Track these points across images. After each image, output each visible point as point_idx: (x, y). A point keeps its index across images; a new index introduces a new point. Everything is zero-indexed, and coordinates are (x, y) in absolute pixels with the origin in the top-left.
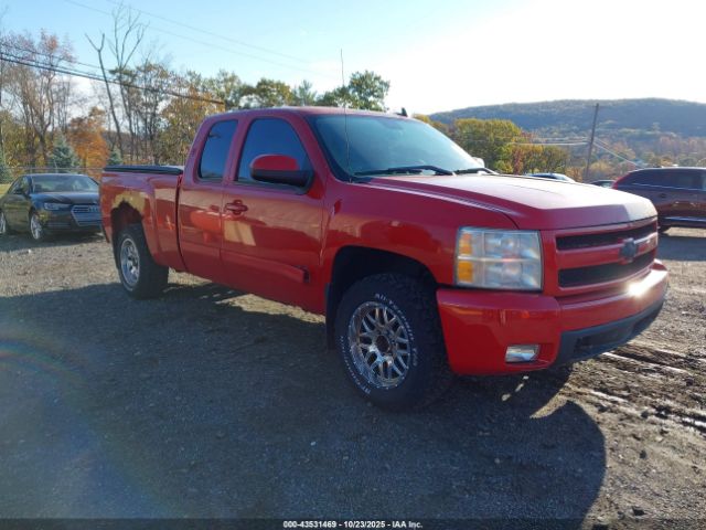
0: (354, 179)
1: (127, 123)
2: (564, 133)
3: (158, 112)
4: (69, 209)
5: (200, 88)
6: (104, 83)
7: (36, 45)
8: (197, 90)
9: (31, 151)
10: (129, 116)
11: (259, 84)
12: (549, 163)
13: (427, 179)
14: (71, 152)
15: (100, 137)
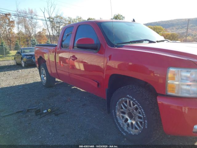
0: (116, 46)
1: (52, 32)
2: (177, 29)
3: (60, 29)
4: (31, 58)
5: (71, 21)
6: (45, 21)
7: (27, 12)
8: (70, 22)
9: (27, 41)
10: (52, 30)
11: (88, 19)
12: (173, 38)
13: (146, 44)
14: (36, 41)
15: (45, 36)
